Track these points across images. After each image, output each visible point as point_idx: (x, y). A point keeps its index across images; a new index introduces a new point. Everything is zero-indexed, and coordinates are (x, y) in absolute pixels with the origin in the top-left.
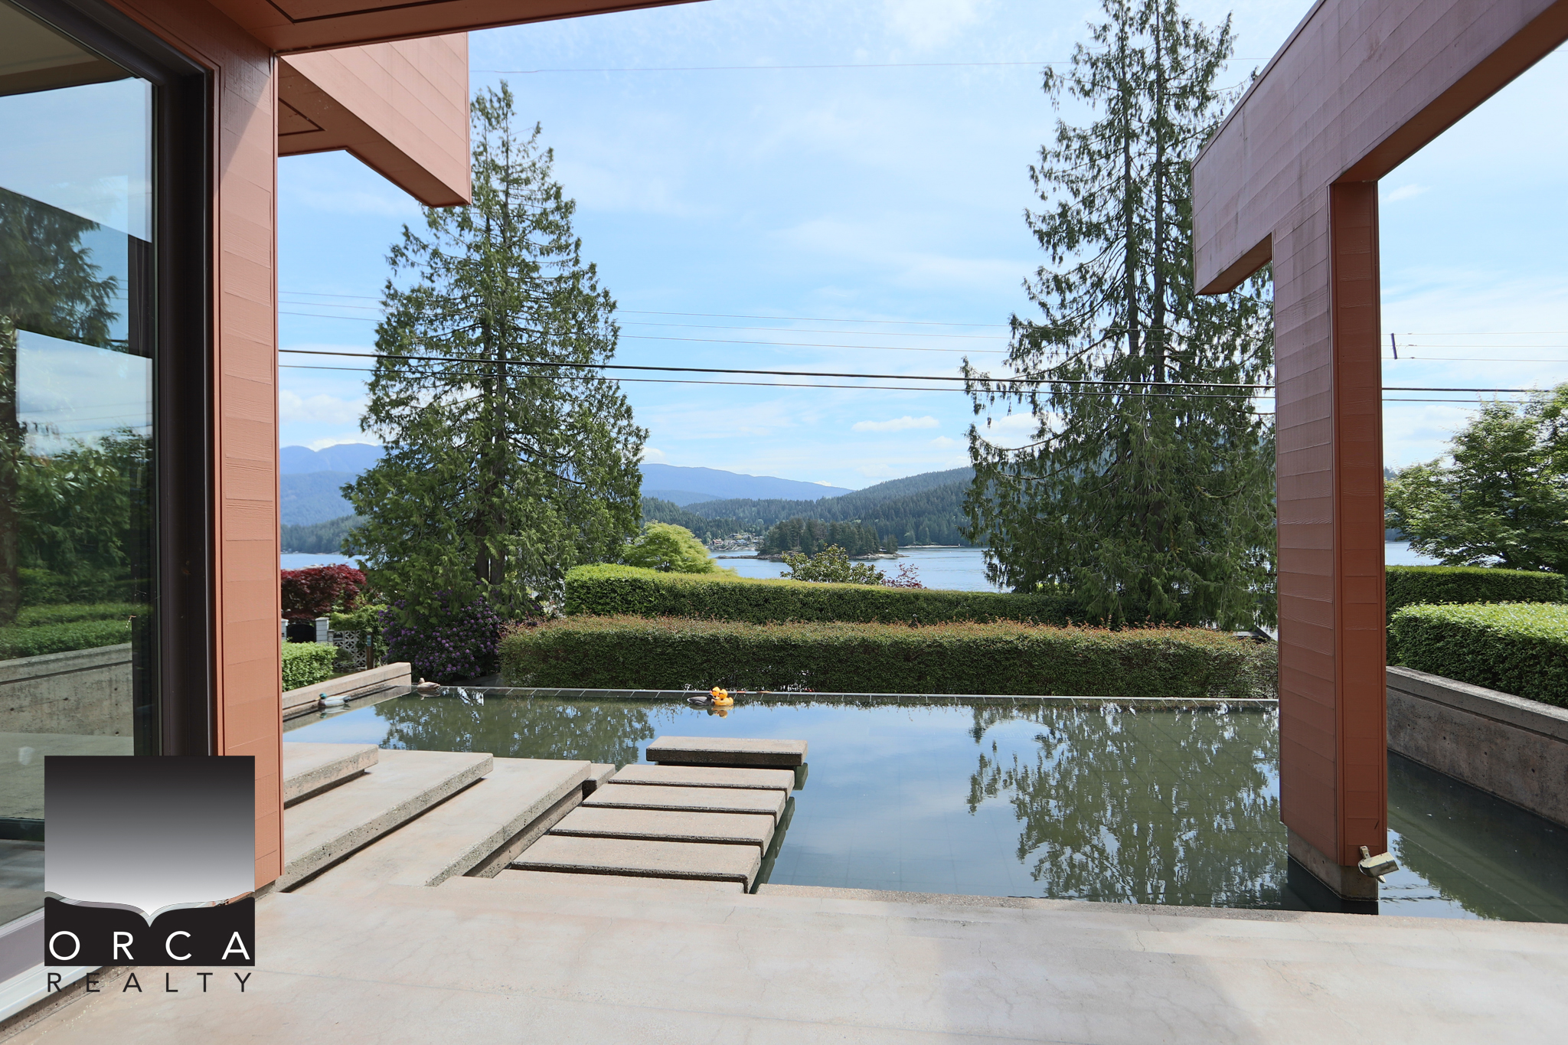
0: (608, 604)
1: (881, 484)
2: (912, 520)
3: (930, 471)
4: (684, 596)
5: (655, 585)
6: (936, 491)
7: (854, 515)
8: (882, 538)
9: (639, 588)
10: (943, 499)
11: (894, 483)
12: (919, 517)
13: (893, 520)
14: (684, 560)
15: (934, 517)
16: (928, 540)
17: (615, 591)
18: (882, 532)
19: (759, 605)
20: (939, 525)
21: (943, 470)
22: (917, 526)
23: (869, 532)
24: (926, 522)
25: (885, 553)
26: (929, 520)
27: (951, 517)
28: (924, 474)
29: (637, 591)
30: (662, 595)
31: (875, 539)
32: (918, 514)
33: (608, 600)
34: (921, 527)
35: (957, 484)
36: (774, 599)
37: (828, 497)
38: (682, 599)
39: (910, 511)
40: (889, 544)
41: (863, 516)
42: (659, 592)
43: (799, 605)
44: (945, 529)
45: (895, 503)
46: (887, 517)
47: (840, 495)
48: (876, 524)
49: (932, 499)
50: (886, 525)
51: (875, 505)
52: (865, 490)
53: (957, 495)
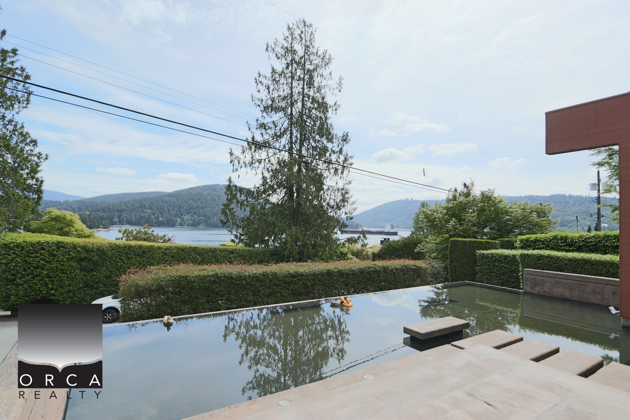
0: (38, 257)
1: (101, 196)
2: (117, 214)
3: (127, 192)
4: (93, 251)
5: (73, 245)
6: (130, 201)
7: (85, 209)
8: (102, 221)
9: (62, 247)
10: (133, 205)
11: (108, 196)
12: (121, 212)
13: (107, 213)
14: (76, 231)
15: (128, 213)
16: (125, 223)
17: (43, 249)
18: (102, 218)
19: (139, 255)
20: (130, 216)
21: (133, 192)
22: (119, 217)
23: (95, 218)
24: (124, 215)
25: (103, 228)
26: (126, 214)
27: (136, 213)
28: (124, 193)
29: (61, 248)
30: (78, 250)
31: (98, 221)
32: (120, 211)
33: (38, 255)
34: (122, 217)
35: (140, 199)
36: (149, 252)
37: (70, 200)
38: (92, 253)
39: (116, 209)
40: (105, 224)
41: (90, 210)
42: (76, 249)
43: (161, 254)
44: (134, 218)
45: (108, 205)
46: (104, 211)
47: (78, 200)
48: (98, 214)
49: (127, 204)
50: (103, 215)
51: (97, 205)
52: (92, 198)
53: (140, 204)
